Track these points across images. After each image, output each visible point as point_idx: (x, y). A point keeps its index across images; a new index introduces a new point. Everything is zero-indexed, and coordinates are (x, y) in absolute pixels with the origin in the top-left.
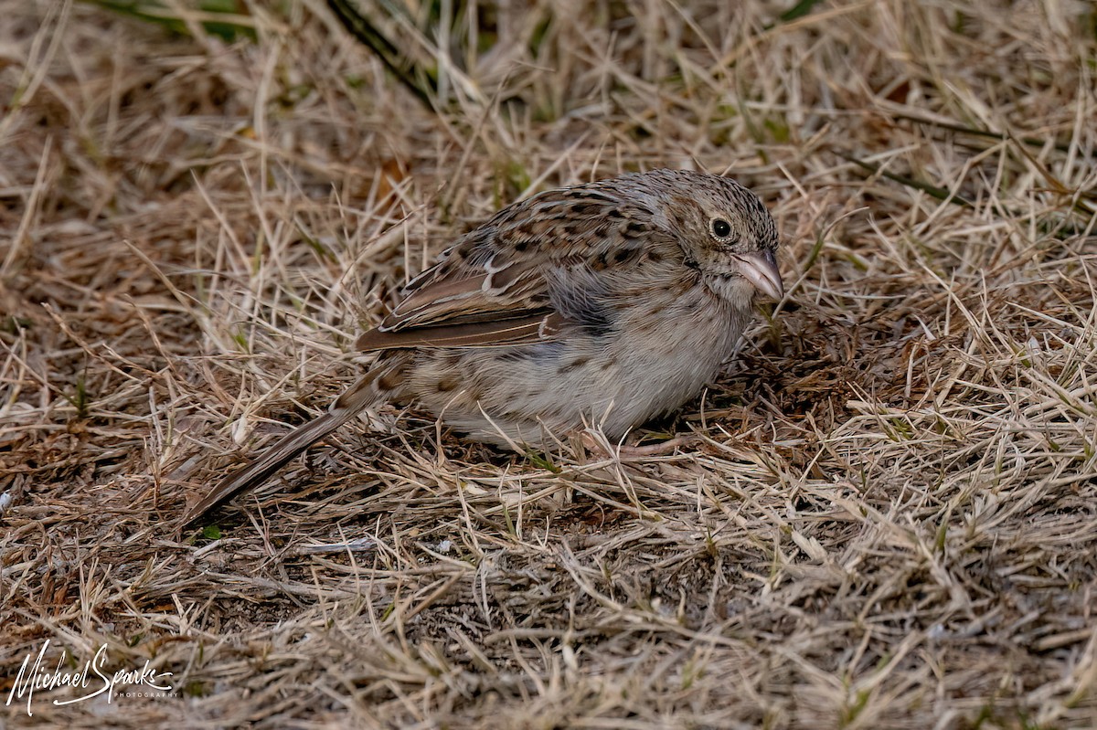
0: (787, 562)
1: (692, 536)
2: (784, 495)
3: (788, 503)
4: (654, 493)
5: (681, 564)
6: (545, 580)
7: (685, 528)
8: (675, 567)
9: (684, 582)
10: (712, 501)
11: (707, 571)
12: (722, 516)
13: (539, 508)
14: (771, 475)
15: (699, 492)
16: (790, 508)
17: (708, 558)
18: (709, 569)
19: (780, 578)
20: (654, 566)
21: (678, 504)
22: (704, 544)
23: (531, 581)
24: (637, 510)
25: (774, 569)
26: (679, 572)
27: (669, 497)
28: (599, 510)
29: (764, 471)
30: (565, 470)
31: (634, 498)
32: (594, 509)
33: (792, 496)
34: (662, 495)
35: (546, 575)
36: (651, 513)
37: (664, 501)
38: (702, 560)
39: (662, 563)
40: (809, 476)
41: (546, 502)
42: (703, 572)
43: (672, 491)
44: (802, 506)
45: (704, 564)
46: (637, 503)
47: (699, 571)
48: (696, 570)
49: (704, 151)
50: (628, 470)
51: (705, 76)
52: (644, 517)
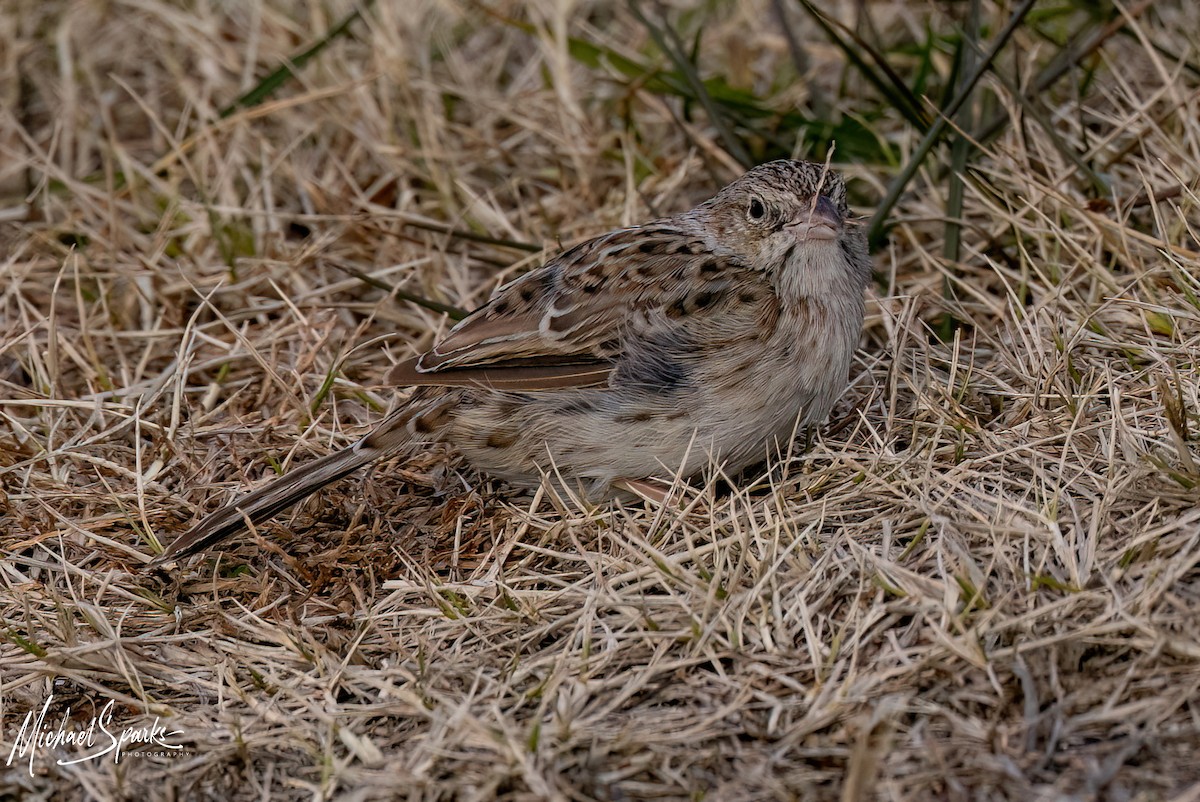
0: (339, 765)
1: (214, 735)
2: (323, 685)
3: (327, 695)
4: (159, 682)
5: (205, 769)
6: (40, 789)
7: (202, 724)
8: (196, 773)
9: (210, 790)
10: (235, 692)
11: (236, 778)
12: (247, 710)
13: (14, 701)
14: (303, 660)
15: (221, 682)
16: (330, 699)
17: (237, 761)
18: (239, 774)
19: (332, 785)
20: (171, 771)
21: (189, 696)
22: (233, 744)
23: (22, 790)
24: (144, 704)
25: (325, 775)
26: (202, 778)
27: (177, 687)
28: (88, 702)
29: (296, 655)
30: (51, 652)
31: (138, 688)
32: (82, 701)
33: (331, 685)
34: (168, 684)
35: (40, 782)
36: (160, 707)
37: (168, 692)
38: (231, 764)
39: (180, 767)
40: (351, 663)
41: (21, 693)
42: (232, 778)
43: (180, 680)
44: (344, 697)
45: (232, 769)
46: (143, 694)
47: (227, 777)
48: (223, 776)
49: (161, 264)
50: (129, 656)
51: (149, 174)
52: (152, 712)
